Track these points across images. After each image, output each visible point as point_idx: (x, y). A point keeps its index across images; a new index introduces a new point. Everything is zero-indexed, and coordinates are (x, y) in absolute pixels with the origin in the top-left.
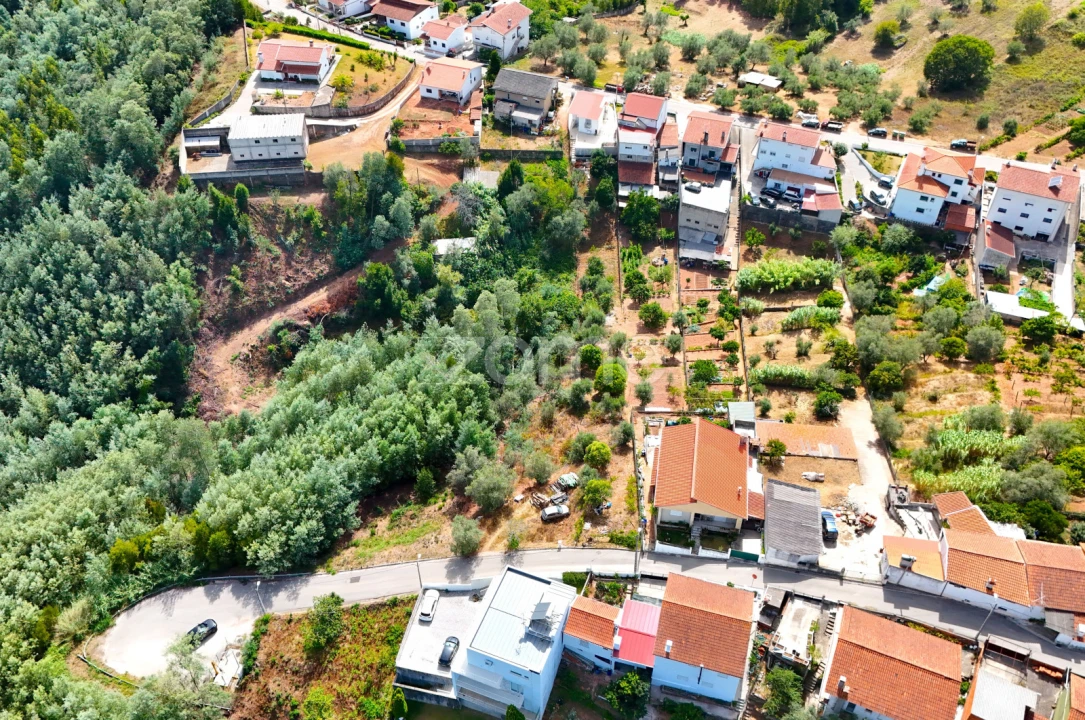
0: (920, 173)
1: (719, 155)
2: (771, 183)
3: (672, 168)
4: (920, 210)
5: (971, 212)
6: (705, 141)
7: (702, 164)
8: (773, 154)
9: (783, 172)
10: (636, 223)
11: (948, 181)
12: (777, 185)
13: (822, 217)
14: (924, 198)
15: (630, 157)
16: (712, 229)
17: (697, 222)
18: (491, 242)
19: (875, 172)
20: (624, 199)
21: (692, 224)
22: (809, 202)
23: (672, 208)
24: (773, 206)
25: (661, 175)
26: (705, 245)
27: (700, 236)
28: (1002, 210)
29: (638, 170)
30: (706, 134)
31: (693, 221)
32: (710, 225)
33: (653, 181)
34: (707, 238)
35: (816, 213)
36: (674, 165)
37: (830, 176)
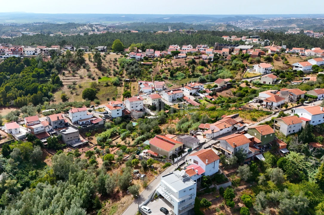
0: (113, 106)
1: (63, 122)
2: (81, 123)
3: (52, 130)
4: (118, 114)
5: (127, 110)
6: (58, 119)
7: (59, 126)
8: (76, 116)
9: (81, 120)
10: (55, 145)
11: (120, 105)
12: (83, 123)
13: (100, 124)
14: (118, 110)
15: (38, 132)
16: (76, 138)
17: (71, 138)
18: (15, 169)
19: (100, 112)
20: (45, 142)
21: (70, 139)
22: (94, 122)
23: (61, 138)
24: (86, 127)
25: (50, 133)
26: (77, 142)
27: (74, 141)
28: (132, 107)
29: (43, 134)
30: (58, 117)
31: (70, 138)
32: (75, 137)
33: (49, 135)
34: (76, 140)
35: (98, 123)
36: (51, 129)
37: (93, 116)
